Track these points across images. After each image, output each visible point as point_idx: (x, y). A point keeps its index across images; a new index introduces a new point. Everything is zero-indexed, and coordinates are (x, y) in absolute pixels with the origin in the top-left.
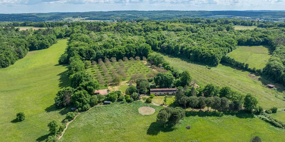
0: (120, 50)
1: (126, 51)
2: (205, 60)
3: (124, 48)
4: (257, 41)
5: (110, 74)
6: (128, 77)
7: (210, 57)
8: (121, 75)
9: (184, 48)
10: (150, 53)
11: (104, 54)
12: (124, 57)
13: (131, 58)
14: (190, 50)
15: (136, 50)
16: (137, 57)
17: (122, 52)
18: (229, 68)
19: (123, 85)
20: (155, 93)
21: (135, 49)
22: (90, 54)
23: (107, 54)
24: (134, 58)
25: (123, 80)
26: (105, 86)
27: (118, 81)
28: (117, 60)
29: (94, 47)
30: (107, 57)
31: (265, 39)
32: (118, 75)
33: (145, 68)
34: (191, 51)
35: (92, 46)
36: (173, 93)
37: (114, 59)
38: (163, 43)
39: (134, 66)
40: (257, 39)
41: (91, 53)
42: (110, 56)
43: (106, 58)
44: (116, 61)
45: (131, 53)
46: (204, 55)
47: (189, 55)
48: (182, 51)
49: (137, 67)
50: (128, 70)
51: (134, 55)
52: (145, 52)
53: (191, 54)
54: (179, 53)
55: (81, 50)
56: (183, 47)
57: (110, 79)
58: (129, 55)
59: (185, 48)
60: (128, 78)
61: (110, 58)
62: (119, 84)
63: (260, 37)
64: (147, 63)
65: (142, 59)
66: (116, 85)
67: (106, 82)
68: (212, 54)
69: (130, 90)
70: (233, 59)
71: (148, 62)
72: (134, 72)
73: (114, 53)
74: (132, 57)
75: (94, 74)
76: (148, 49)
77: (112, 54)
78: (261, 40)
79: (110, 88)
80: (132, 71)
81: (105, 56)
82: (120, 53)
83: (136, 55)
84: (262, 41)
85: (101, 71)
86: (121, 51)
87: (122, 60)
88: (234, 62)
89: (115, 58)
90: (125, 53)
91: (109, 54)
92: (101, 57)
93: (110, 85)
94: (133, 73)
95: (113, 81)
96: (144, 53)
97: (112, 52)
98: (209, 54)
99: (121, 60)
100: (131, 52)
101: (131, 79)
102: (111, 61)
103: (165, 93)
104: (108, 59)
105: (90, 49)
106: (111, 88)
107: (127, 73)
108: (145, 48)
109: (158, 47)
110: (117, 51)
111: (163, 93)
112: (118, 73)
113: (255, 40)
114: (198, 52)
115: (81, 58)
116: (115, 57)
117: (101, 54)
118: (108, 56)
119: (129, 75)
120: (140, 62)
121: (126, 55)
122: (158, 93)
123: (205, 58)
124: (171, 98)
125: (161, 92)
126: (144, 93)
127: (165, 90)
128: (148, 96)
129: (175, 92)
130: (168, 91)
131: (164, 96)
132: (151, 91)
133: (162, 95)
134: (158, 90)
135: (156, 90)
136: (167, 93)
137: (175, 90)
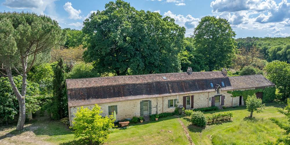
20: (108, 102)
36: (214, 99)
103: (171, 103)
111: (159, 103)
122: (130, 105)
124: (228, 123)
125: (145, 94)
126: (10, 113)
127: (169, 81)
128: (49, 137)
129: (228, 88)
130: (186, 88)
131: (172, 120)
132: (75, 90)
133: (159, 113)
134: (128, 85)
135: (115, 84)
136: (184, 98)
137: (222, 79)
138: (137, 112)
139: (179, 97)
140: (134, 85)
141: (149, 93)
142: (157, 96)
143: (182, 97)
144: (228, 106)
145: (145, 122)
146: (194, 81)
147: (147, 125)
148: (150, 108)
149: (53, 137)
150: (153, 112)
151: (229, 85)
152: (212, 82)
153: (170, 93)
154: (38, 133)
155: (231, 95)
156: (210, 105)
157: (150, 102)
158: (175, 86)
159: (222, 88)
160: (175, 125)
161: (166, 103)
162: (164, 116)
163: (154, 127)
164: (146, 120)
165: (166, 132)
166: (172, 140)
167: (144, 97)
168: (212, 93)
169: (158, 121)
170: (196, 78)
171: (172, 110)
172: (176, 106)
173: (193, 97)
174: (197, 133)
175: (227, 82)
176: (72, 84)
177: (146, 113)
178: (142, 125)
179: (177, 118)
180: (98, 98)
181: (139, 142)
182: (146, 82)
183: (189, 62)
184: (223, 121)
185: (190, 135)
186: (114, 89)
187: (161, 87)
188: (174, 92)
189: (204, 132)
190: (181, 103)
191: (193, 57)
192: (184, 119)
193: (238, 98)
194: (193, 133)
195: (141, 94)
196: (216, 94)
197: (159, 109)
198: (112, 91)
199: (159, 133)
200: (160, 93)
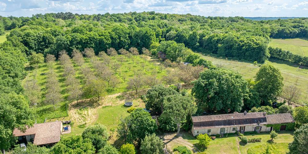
0: (102, 35)
1: (112, 38)
2: (247, 54)
3: (109, 33)
4: (291, 33)
5: (78, 78)
6: (120, 84)
7: (254, 49)
8: (105, 79)
9: (204, 36)
10: (153, 42)
11: (71, 42)
12: (109, 48)
13: (122, 49)
14: (216, 38)
15: (130, 37)
16: (132, 49)
17: (104, 40)
18: (286, 65)
19: (110, 105)
20: (207, 128)
21: (128, 35)
22: (45, 43)
23: (77, 43)
24: (127, 50)
25: (109, 91)
26: (62, 107)
27: (97, 94)
28: (97, 54)
29: (55, 32)
30: (77, 48)
31: (301, 30)
32: (95, 81)
33: (151, 66)
34: (218, 41)
35: (51, 30)
36: (256, 128)
37: (90, 52)
38: (167, 32)
39: (129, 64)
40: (290, 30)
41: (47, 41)
42: (83, 45)
43: (75, 50)
44: (94, 53)
45: (122, 41)
46: (243, 46)
47: (214, 47)
48: (201, 42)
49: (135, 64)
50: (118, 70)
51: (128, 45)
52: (145, 40)
53: (219, 45)
54: (198, 44)
55: (28, 35)
56: (202, 36)
57: (77, 89)
58: (118, 46)
59: (207, 37)
60: (119, 87)
61: (82, 50)
62: (100, 102)
63: (295, 27)
64: (151, 59)
65: (141, 53)
66: (91, 104)
67: (66, 98)
68: (257, 44)
69: (133, 126)
70: (288, 52)
71: (151, 56)
72: (131, 73)
73: (91, 40)
74: (124, 48)
75: (45, 78)
76: (150, 35)
77: (87, 43)
78: (296, 30)
79: (73, 114)
80: (126, 71)
81: (74, 46)
82: (101, 42)
83: (130, 45)
84: (298, 32)
85: (60, 74)
86: (103, 37)
87: (106, 52)
88: (291, 56)
89: (92, 49)
90: (111, 41)
91: (80, 42)
92: (65, 48)
93: (77, 106)
94: (130, 76)
95: (85, 95)
96: (143, 42)
97: (86, 39)
98: (252, 43)
99: (103, 53)
100: (122, 39)
101: (128, 88)
102: (84, 56)
103: (234, 129)
104: (78, 51)
105: (47, 35)
106: (77, 116)
107: (117, 75)
108: (145, 34)
109: (162, 38)
110: (95, 37)
111: (229, 129)
112: (97, 75)
113: (289, 31)
114: (232, 40)
115: (27, 49)
116: (92, 47)
117: (64, 41)
118: (80, 46)
119: (121, 80)
120: (138, 57)
121: (113, 45)
122: (216, 129)
123: (247, 50)
124: (258, 143)
125: (223, 125)
126: (173, 129)
127: (234, 120)
128: (188, 140)
129: (265, 123)
130: (242, 123)
131: (233, 137)
132: (196, 123)
133: (228, 133)
134: (216, 121)
135: (210, 120)
136: (241, 127)
137: (262, 118)
138: (219, 132)
139: (238, 127)
140: (218, 121)
141: (224, 125)
142: (228, 126)
143: (239, 127)
144: (264, 131)
145: (222, 137)
146: (246, 119)
147: (223, 138)
148: (224, 131)
149: (189, 140)
150: (226, 132)
151: (266, 121)
152: (256, 120)
153: (234, 125)
154: (184, 138)
155: (266, 126)
156: (253, 130)
157: (225, 128)
158: (237, 122)
159: (261, 122)
160: (234, 140)
161: (232, 129)
162: (230, 135)
163: (226, 140)
164: (222, 136)
165: (230, 144)
166: (232, 148)
167: (222, 127)
168: (255, 125)
169: (227, 137)
170: (248, 118)
171: (234, 132)
172: (236, 130)
173: (245, 127)
174: (242, 146)
175: (264, 120)
176: (195, 120)
177: (222, 133)
178: (220, 139)
179: (236, 136)
180: (204, 126)
181: (219, 147)
182: (224, 120)
183: (249, 98)
184: (256, 141)
185: (239, 147)
186: (210, 123)
187: (230, 122)
188: (236, 124)
189: (246, 145)
190: (239, 129)
191: (252, 95)
192: (239, 137)
193: (270, 128)
194: (241, 146)
195: (221, 125)
196: (257, 126)
197: (228, 131)
198: (209, 123)
199: (227, 144)
200: (229, 125)
